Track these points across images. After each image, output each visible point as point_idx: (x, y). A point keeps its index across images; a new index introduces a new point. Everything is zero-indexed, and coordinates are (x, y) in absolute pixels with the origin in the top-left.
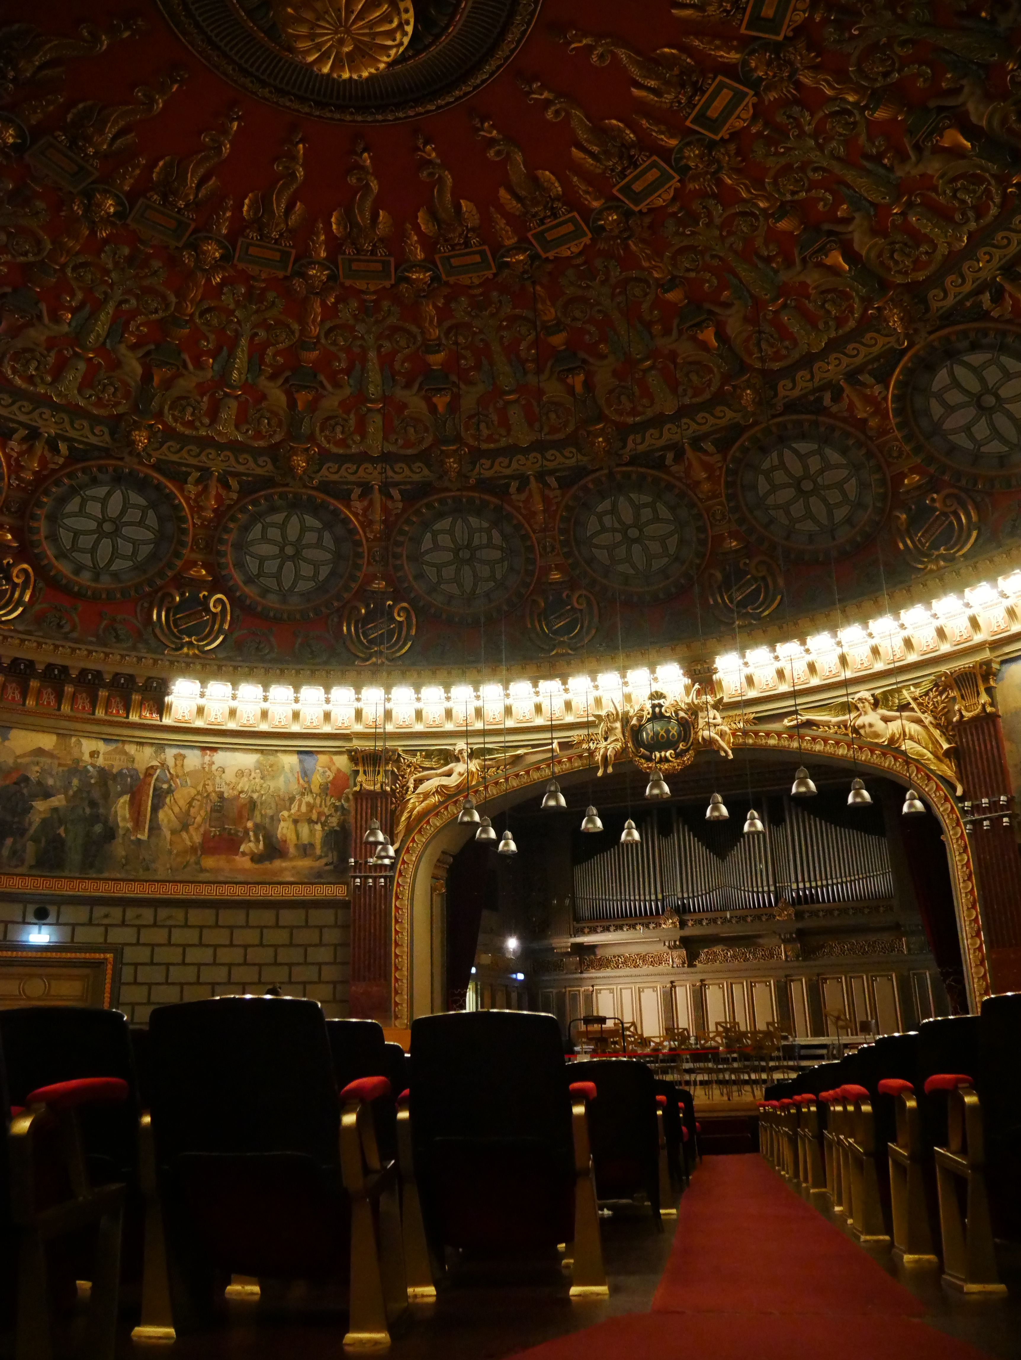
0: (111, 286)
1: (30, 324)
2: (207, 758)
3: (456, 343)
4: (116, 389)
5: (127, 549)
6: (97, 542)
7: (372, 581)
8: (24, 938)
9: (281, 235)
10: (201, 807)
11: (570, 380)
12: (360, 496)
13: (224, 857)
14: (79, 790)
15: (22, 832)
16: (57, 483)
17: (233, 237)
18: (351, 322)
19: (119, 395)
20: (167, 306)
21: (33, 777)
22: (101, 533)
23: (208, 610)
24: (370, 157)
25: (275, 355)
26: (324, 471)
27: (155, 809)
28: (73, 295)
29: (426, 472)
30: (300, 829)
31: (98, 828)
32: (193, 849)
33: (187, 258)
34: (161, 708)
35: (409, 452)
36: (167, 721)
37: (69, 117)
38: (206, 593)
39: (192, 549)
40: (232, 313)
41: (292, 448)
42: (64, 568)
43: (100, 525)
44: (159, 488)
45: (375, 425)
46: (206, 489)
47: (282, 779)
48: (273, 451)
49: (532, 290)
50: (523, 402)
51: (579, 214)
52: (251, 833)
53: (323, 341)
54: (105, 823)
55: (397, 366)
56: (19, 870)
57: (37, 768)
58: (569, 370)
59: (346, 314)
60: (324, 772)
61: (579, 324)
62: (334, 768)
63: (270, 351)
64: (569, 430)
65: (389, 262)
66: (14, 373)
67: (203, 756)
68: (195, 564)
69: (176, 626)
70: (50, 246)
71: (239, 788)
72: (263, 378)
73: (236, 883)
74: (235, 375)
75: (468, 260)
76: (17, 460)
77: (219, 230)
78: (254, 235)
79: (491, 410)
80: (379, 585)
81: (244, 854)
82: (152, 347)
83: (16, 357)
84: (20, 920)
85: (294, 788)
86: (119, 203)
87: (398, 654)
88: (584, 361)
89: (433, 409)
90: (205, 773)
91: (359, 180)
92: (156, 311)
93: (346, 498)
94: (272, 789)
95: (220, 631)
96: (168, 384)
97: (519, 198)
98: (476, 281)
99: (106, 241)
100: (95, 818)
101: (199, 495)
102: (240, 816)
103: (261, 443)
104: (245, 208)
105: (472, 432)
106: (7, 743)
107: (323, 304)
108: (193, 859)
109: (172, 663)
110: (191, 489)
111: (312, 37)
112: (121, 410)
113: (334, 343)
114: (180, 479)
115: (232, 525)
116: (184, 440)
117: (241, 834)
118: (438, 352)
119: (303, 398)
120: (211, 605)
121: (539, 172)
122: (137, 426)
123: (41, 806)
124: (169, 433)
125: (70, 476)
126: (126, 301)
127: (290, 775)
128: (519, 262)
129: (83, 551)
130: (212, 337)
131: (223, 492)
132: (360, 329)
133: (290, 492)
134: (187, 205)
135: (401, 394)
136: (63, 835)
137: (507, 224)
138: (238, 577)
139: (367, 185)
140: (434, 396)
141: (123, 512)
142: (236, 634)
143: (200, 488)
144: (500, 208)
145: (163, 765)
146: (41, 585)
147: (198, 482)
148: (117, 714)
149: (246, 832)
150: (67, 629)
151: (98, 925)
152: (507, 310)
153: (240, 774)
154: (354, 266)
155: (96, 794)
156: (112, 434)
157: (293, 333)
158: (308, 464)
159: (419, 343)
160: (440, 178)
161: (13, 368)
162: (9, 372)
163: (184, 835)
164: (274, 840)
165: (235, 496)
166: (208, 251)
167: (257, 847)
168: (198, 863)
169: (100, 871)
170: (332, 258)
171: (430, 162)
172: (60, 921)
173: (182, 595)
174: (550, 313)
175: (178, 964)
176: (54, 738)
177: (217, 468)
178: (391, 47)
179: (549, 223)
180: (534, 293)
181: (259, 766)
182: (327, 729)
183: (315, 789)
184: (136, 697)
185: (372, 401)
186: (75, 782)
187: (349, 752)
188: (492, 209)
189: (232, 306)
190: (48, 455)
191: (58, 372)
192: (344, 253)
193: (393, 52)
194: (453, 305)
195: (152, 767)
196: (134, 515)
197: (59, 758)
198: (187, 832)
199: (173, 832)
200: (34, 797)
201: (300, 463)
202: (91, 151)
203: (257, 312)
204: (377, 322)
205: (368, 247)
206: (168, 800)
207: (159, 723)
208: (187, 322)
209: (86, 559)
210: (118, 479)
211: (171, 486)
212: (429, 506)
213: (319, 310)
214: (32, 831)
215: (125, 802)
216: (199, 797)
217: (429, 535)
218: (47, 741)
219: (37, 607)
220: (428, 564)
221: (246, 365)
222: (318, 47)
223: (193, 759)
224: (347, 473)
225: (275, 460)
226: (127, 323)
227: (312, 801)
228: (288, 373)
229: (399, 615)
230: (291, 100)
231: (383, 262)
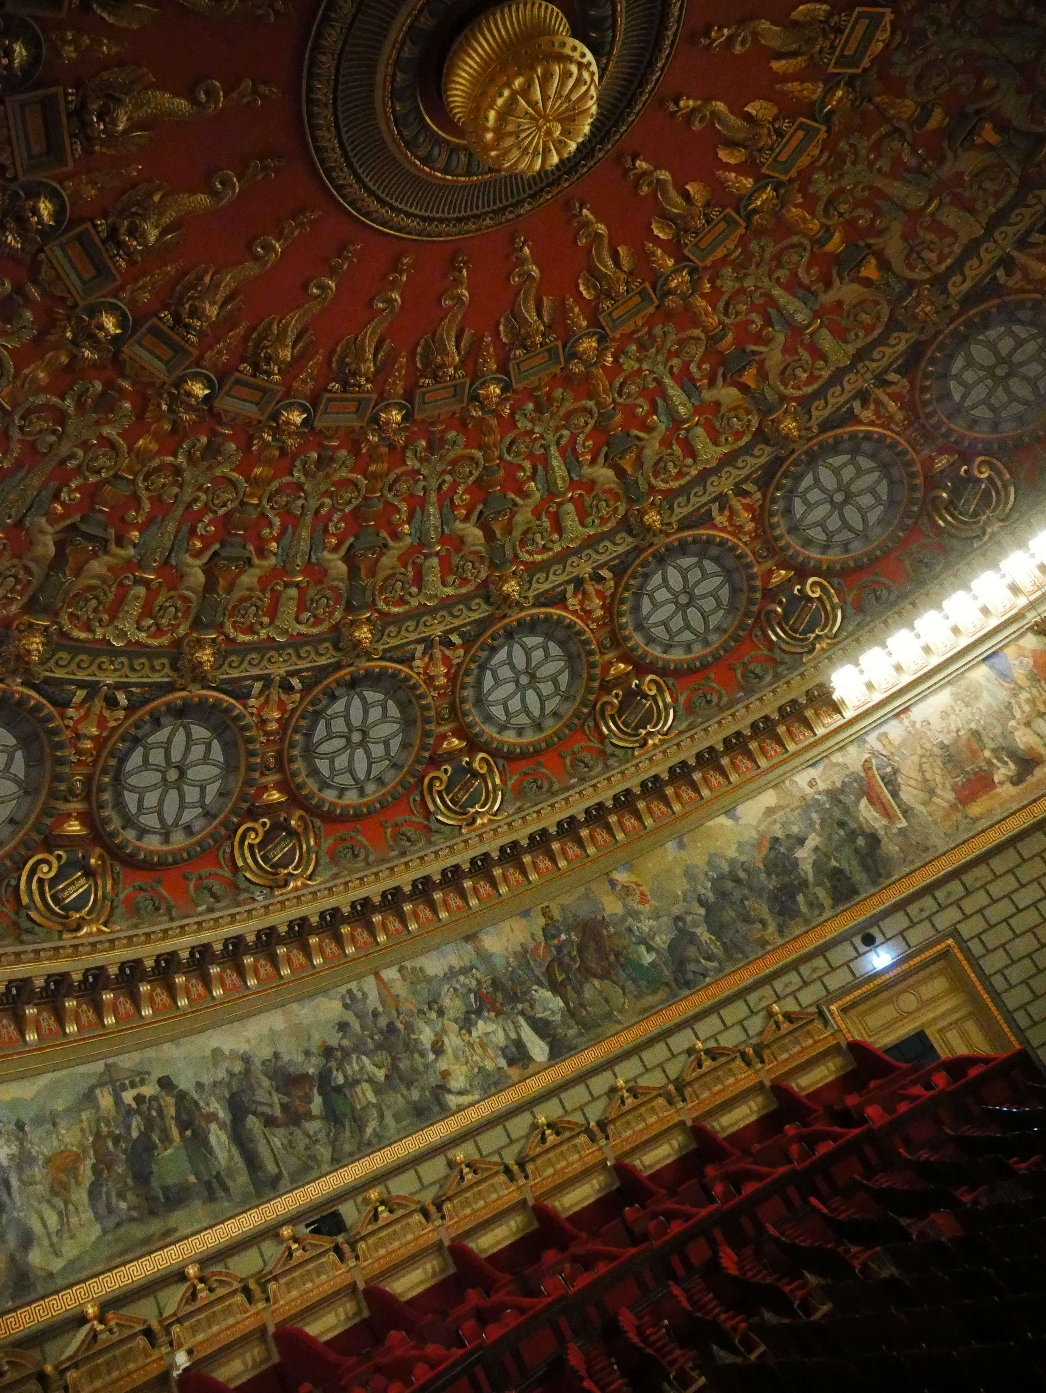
0: (542, 437)
1: (513, 514)
2: (906, 722)
3: (841, 215)
4: (606, 501)
5: (709, 603)
6: (685, 618)
7: (932, 464)
8: (870, 968)
9: (627, 283)
10: (932, 767)
11: (978, 140)
12: (862, 406)
13: (985, 797)
14: (823, 821)
15: (804, 883)
16: (622, 601)
17: (594, 322)
18: (737, 286)
19: (611, 503)
20: (590, 412)
21: (779, 834)
22: (682, 608)
23: (810, 600)
24: (643, 160)
25: (699, 367)
26: (815, 413)
27: (895, 794)
28: (523, 469)
29: (905, 336)
30: (1036, 728)
31: (861, 842)
32: (953, 807)
33: (577, 368)
34: (836, 708)
35: (875, 334)
36: (849, 714)
37: (419, 365)
38: (798, 587)
39: (758, 562)
40: (640, 370)
41: (773, 421)
42: (677, 655)
43: (676, 603)
44: (696, 540)
45: (826, 341)
46: (732, 511)
47: (985, 694)
48: (761, 436)
49: (872, 107)
50: (948, 200)
51: (861, 5)
52: (995, 761)
53: (727, 321)
54: (863, 832)
55: (806, 280)
56: (826, 916)
57: (778, 826)
58: (970, 133)
59: (728, 284)
60: (1021, 662)
61: (945, 88)
62: (1026, 653)
63: (693, 368)
64: (1015, 180)
65: (728, 215)
66: (531, 555)
67: (901, 722)
68: (770, 572)
69: (795, 632)
70: (481, 454)
71: (953, 728)
72: (704, 392)
73: (1014, 814)
74: (682, 410)
75: (794, 143)
76: (583, 610)
77: (580, 327)
78: (607, 304)
79: (921, 233)
80: (942, 462)
81: (1002, 783)
82: (605, 449)
83: (522, 543)
84: (855, 954)
85: (1003, 695)
86: (498, 381)
87: (1009, 506)
88: (978, 112)
89: (867, 282)
90: (915, 736)
91: (649, 184)
92: (587, 423)
93: (851, 418)
94: (984, 710)
95: (834, 608)
96: (639, 462)
97: (794, 54)
98: (817, 152)
99: (512, 414)
100: (852, 835)
101: (730, 519)
102: (974, 754)
103: (746, 439)
104: (584, 293)
105: (920, 266)
106: (741, 822)
107: (703, 296)
108: (959, 816)
109: (816, 667)
110: (720, 519)
111: (525, 151)
112: (622, 511)
113: (738, 314)
114: (706, 520)
115: (775, 520)
116: (684, 490)
117: (985, 768)
118: (831, 237)
119: (749, 377)
120: (810, 593)
121: (795, 15)
122: (642, 513)
123: (804, 854)
124: (670, 495)
125: (626, 589)
126: (561, 437)
127: (990, 686)
128: (840, 100)
129: (680, 631)
130: (641, 401)
131: (747, 501)
132: (749, 283)
133: (800, 455)
134: (543, 335)
135: (828, 298)
136: (837, 865)
137: (802, 82)
138: (814, 554)
139: (659, 180)
140: (859, 271)
141: (685, 579)
142: (849, 599)
143: (727, 513)
144: (785, 78)
145: (874, 753)
146: (671, 681)
147: (721, 510)
148: (805, 737)
149: (989, 763)
150: (715, 700)
151: (921, 921)
152: (864, 145)
153: (945, 715)
154: (703, 245)
155: (838, 814)
156: (630, 533)
157: (698, 339)
158: (797, 421)
159: (809, 247)
160: (712, 113)
161: (527, 552)
162: (527, 557)
163: (936, 800)
164: (1020, 754)
165: (758, 495)
166: (586, 349)
167: (1010, 770)
168: (966, 817)
169: (889, 876)
170: (681, 258)
171: (693, 110)
172: (888, 936)
173: (780, 603)
174: (909, 107)
175: (1015, 914)
176: (771, 792)
177: (726, 487)
178: (588, 89)
179: (840, 42)
180: (877, 107)
181: (957, 697)
182: (994, 622)
183: (1024, 683)
184: (809, 713)
185: (809, 325)
186: (815, 816)
187: (1031, 629)
188: (778, 86)
189: (637, 366)
190: (599, 587)
191: (558, 527)
192: (686, 245)
193: (593, 92)
194: (812, 189)
195: (866, 761)
196: (695, 575)
197: (788, 805)
198: (937, 796)
199: (925, 804)
200: (791, 850)
201: (789, 425)
202: (451, 370)
203: (658, 352)
204: (758, 265)
205: (702, 222)
206: (900, 780)
207: (843, 721)
208: (614, 409)
209: (687, 636)
210: (661, 560)
211: (704, 532)
212: (933, 361)
213: (704, 303)
214: (811, 877)
215: (866, 807)
216: (924, 760)
217: (953, 384)
218: (769, 798)
219: (682, 699)
220: (974, 407)
221: (684, 397)
222: (536, 153)
223: (895, 731)
224: (836, 398)
225: (767, 442)
226: (574, 451)
227: (1029, 696)
228: (721, 371)
229: (981, 473)
230: (548, 192)
231: (723, 219)
